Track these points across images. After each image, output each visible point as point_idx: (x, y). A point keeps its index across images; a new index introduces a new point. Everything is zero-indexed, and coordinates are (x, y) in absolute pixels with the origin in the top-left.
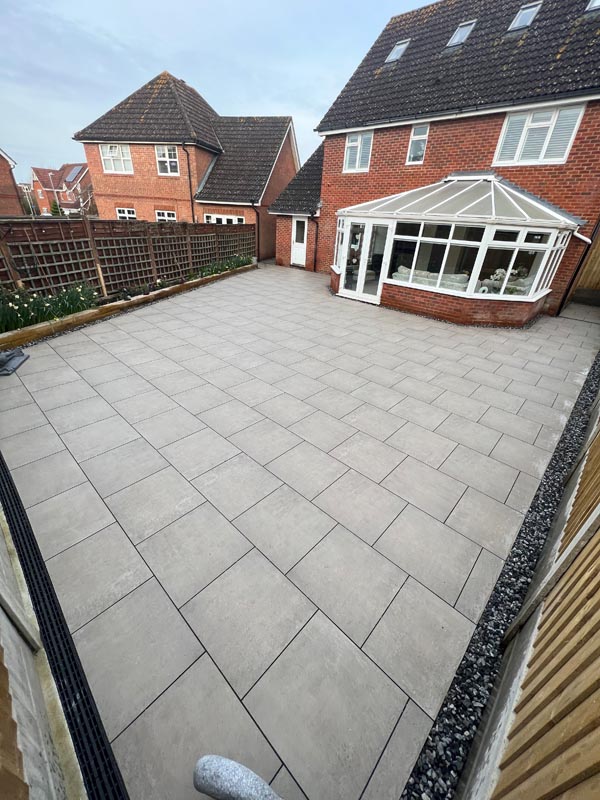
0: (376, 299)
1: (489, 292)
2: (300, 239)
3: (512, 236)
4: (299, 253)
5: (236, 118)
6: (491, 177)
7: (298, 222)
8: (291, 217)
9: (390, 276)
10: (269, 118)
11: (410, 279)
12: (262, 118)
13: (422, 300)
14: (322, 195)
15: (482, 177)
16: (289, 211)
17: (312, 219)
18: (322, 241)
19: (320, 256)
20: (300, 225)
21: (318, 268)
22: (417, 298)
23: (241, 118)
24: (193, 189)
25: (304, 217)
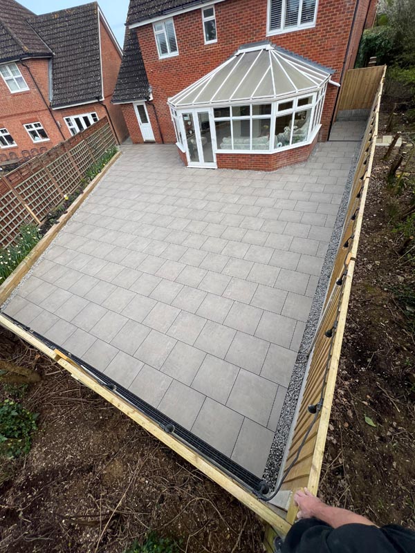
0: (214, 165)
1: (283, 145)
2: (145, 120)
3: (289, 105)
4: (147, 131)
5: (49, 14)
6: (268, 47)
7: (138, 106)
8: (132, 103)
9: (219, 147)
10: (78, 8)
11: (233, 147)
12: (72, 9)
13: (244, 160)
14: (149, 81)
15: (261, 47)
16: (129, 100)
17: (148, 103)
18: (160, 119)
19: (164, 131)
20: (141, 108)
21: (164, 140)
22: (240, 160)
23: (54, 13)
24: (46, 99)
25: (142, 102)
